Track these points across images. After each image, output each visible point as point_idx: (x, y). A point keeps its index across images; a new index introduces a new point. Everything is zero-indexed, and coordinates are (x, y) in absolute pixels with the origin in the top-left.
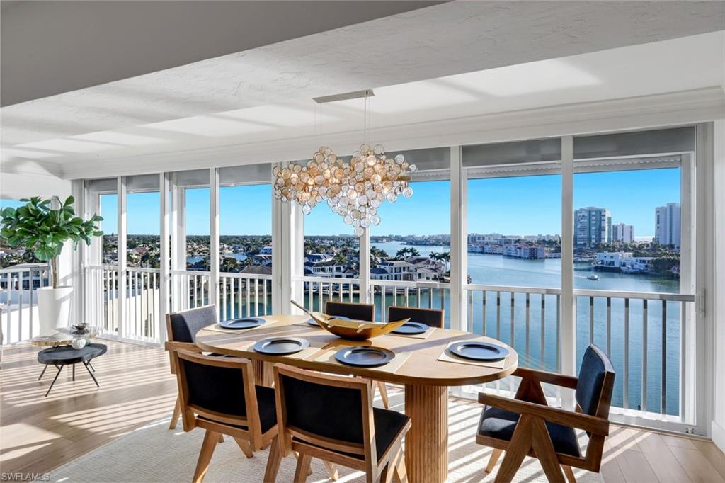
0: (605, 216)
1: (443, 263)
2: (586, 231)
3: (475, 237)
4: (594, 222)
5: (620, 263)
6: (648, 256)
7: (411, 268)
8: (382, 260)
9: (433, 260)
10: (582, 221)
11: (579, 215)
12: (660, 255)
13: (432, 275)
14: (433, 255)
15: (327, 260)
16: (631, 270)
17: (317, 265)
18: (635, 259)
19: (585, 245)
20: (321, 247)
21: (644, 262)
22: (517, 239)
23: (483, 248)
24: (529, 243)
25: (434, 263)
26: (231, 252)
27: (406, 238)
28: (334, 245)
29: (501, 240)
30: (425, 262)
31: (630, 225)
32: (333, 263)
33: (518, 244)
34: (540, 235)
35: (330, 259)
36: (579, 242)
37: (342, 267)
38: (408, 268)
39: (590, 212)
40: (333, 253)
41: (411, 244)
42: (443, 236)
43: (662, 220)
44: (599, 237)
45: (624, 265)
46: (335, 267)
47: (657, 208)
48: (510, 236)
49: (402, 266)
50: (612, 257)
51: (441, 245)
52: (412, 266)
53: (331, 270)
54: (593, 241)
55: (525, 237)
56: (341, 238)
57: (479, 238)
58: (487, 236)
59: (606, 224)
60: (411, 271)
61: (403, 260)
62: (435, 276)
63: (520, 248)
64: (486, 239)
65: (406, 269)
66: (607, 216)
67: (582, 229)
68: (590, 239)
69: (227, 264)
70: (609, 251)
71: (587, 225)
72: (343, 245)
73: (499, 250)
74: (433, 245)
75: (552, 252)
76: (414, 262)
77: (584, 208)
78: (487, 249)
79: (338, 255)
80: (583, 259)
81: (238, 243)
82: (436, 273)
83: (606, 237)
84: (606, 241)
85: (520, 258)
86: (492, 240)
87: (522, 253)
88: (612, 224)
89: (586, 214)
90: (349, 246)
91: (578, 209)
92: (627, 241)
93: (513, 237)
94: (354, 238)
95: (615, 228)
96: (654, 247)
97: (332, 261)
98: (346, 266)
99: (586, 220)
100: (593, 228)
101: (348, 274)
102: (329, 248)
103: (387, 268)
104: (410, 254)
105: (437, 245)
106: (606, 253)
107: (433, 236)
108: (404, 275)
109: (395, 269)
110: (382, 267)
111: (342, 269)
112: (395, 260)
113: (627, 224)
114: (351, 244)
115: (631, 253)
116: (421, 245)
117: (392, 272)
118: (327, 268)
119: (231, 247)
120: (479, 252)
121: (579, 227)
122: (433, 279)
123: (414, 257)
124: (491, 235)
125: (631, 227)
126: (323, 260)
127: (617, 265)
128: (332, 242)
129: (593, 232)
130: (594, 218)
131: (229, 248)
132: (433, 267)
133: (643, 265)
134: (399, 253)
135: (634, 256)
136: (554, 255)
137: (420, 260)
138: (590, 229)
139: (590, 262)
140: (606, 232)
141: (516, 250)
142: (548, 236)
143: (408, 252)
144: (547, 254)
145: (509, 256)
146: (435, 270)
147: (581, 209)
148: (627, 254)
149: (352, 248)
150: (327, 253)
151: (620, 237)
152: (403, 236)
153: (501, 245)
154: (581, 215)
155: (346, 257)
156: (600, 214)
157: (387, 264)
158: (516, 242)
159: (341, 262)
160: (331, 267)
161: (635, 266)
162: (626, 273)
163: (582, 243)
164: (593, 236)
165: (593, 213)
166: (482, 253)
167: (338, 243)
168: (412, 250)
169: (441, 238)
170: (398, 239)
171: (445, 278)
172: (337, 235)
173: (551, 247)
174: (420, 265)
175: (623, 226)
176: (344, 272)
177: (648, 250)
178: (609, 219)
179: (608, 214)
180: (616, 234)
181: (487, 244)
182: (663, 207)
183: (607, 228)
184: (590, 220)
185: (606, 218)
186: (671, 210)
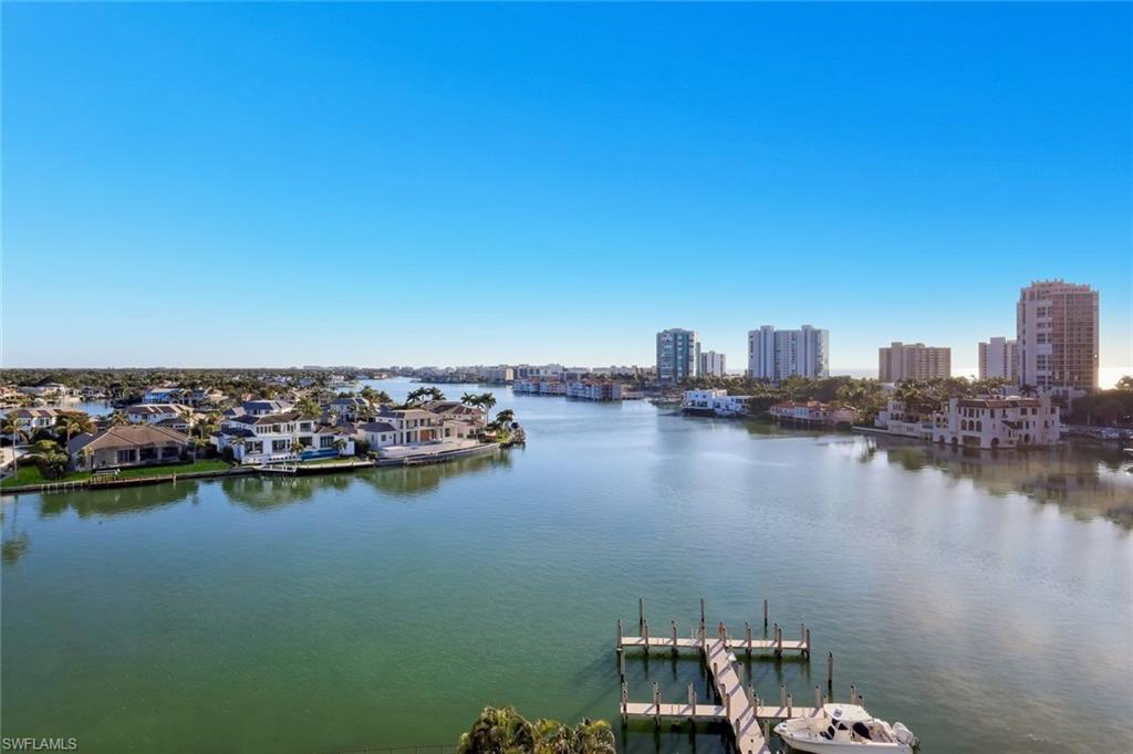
0: (692, 341)
1: (483, 410)
2: (671, 361)
3: (526, 370)
4: (680, 349)
5: (714, 403)
6: (743, 394)
7: (433, 421)
8: (383, 407)
9: (468, 405)
10: (666, 347)
11: (663, 339)
12: (755, 393)
13: (466, 430)
14: (467, 399)
15: (283, 411)
16: (728, 413)
17: (265, 421)
18: (729, 398)
19: (670, 378)
20: (271, 388)
21: (739, 401)
22: (585, 372)
23: (538, 386)
24: (601, 378)
25: (469, 411)
26: (76, 400)
27: (420, 371)
28: (295, 386)
29: (562, 374)
30: (454, 409)
32: (294, 416)
33: (585, 379)
34: (614, 367)
35: (288, 409)
36: (663, 377)
37: (312, 422)
38: (429, 420)
39: (675, 336)
40: (293, 398)
41: (428, 381)
42: (477, 368)
43: (755, 347)
44: (687, 370)
45: (718, 407)
46: (298, 423)
47: (750, 332)
48: (575, 369)
49: (419, 418)
50: (704, 396)
51: (475, 383)
52: (435, 418)
53: (290, 429)
54: (680, 375)
55: (594, 369)
56: (307, 373)
57: (532, 371)
58: (542, 368)
59: (694, 352)
60: (434, 425)
61: (418, 407)
62: (472, 432)
63: (590, 386)
64: (542, 373)
65: (426, 422)
66: (696, 341)
67: (667, 359)
68: (675, 371)
69: (65, 424)
70: (702, 389)
71: (672, 353)
72: (313, 385)
73: (561, 388)
74: (464, 382)
75: (630, 390)
76: (438, 410)
77: (668, 329)
78: (544, 387)
79: (303, 401)
80: (670, 400)
81: (94, 382)
82: (474, 428)
83: (695, 369)
84: (694, 374)
85: (590, 399)
86: (549, 374)
87: (593, 392)
88: (702, 351)
89: (671, 339)
90: (323, 385)
91: (661, 331)
92: (718, 374)
93: (578, 369)
94: (331, 372)
95: (704, 357)
96: (747, 383)
97: (293, 412)
98: (319, 421)
99: (670, 347)
100: (680, 357)
101: (324, 435)
102: (286, 390)
103: (394, 422)
104: (431, 397)
105: (469, 383)
106: (698, 391)
107: (464, 369)
108: (422, 432)
109: (407, 422)
110: (385, 420)
111: (313, 427)
112: (406, 407)
113: (718, 352)
114: (325, 382)
115: (725, 391)
116: (444, 382)
117: (402, 427)
118: (283, 425)
119: (76, 391)
120: (533, 393)
121: (663, 355)
122: (469, 437)
123: (437, 401)
124: (547, 367)
125: (722, 356)
126: (275, 411)
127: (710, 406)
128: (289, 379)
129: (679, 363)
130: (680, 344)
131: (71, 393)
132: (469, 417)
133: (740, 405)
134: (412, 396)
135: (729, 394)
136: (632, 394)
137: (447, 407)
138: (676, 358)
139: (679, 403)
140: (695, 363)
141: (584, 388)
142: (623, 368)
143: (428, 394)
144: (624, 394)
145: (575, 398)
146: (471, 422)
147: (666, 331)
148: (722, 391)
149: (329, 390)
150: (282, 398)
151: (709, 370)
152: (416, 367)
153: (562, 381)
154: (666, 339)
155: (320, 404)
156: (687, 338)
157: (393, 415)
158: (583, 376)
159: (310, 415)
160: (291, 423)
161: (730, 407)
162: (721, 417)
163: (667, 377)
164: (680, 369)
165: (680, 338)
166: (537, 393)
167: (301, 382)
168: (433, 391)
169: (474, 371)
170: (407, 373)
171: (486, 433)
172: (300, 367)
173: (629, 383)
174: (447, 414)
175: (713, 354)
176: (316, 432)
177: (741, 386)
178: (698, 344)
179: (696, 339)
180: (705, 366)
181: (543, 380)
182: (757, 331)
183: (695, 358)
184: (676, 347)
185: (694, 344)
186: (765, 334)
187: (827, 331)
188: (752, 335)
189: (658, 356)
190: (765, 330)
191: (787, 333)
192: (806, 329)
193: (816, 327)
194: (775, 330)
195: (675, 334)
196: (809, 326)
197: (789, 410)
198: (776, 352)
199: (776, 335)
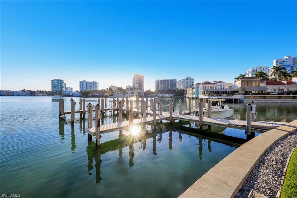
0: (63, 82)
4: (59, 84)
10: (55, 84)
11: (53, 81)
18: (77, 92)
19: (56, 92)
21: (80, 93)
31: (71, 87)
43: (82, 85)
44: (62, 90)
45: (74, 94)
50: (69, 92)
59: (64, 85)
67: (55, 87)
68: (58, 90)
83: (64, 90)
87: (27, 94)
89: (56, 82)
95: (67, 88)
96: (81, 91)
100: (59, 87)
121: (54, 86)
127: (71, 95)
129: (59, 88)
130: (59, 83)
138: (58, 87)
141: (23, 93)
144: (40, 95)
147: (54, 79)
154: (54, 81)
156: (61, 81)
161: (77, 95)
164: (60, 90)
165: (59, 81)
178: (65, 84)
181: (3, 92)
182: (82, 81)
183: (64, 87)
184: (58, 84)
185: (64, 83)
186: (84, 82)
187: (98, 83)
188: (80, 82)
190: (84, 81)
191: (89, 82)
192: (94, 82)
193: (96, 81)
194: (86, 81)
195: (58, 80)
196: (94, 81)
197: (93, 94)
198: (87, 86)
199: (87, 82)
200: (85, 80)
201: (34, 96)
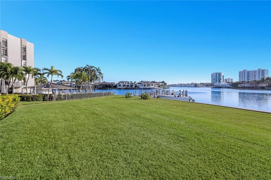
2: (215, 80)
4: (218, 77)
5: (222, 86)
16: (225, 87)
39: (216, 74)
43: (241, 76)
50: (219, 84)
59: (222, 78)
66: (222, 75)
67: (214, 79)
71: (215, 78)
83: (222, 82)
87: (193, 86)
89: (215, 75)
91: (213, 73)
99: (215, 76)
100: (218, 79)
133: (229, 85)
136: (202, 86)
140: (222, 80)
154: (214, 75)
156: (220, 74)
161: (227, 86)
162: (223, 88)
164: (218, 81)
165: (218, 74)
179: (223, 74)
182: (241, 71)
185: (222, 76)
186: (244, 72)
187: (268, 70)
189: (212, 79)
196: (260, 69)
198: (248, 76)
199: (248, 72)
200: (246, 70)
201: (197, 87)
